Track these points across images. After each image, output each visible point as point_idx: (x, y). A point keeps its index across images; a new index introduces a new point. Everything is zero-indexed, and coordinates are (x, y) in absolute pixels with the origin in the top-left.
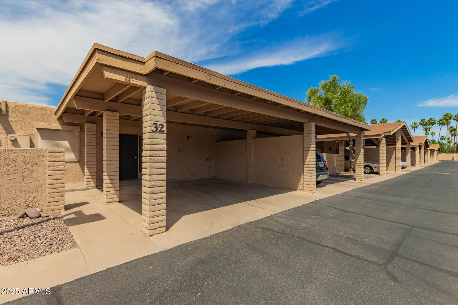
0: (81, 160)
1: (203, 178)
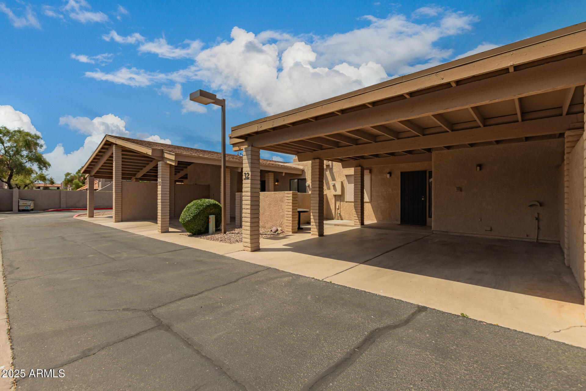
0: (372, 200)
1: (519, 239)
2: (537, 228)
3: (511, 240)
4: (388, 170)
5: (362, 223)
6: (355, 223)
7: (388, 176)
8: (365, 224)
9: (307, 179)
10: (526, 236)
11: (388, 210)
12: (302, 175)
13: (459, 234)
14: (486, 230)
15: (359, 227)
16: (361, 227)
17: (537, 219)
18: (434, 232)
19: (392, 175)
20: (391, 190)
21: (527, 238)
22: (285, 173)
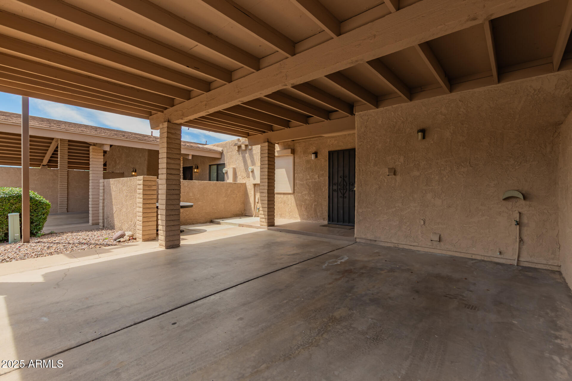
0: (294, 191)
1: (486, 259)
2: (518, 240)
3: (472, 259)
4: (314, 149)
5: (271, 223)
6: (261, 223)
7: (313, 156)
8: (276, 224)
9: (226, 164)
10: (499, 254)
11: (313, 205)
12: (221, 158)
13: (392, 245)
14: (431, 241)
15: (264, 229)
16: (268, 229)
17: (518, 223)
18: (358, 240)
19: (318, 157)
20: (316, 176)
21: (499, 256)
22: (193, 156)
